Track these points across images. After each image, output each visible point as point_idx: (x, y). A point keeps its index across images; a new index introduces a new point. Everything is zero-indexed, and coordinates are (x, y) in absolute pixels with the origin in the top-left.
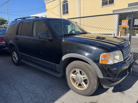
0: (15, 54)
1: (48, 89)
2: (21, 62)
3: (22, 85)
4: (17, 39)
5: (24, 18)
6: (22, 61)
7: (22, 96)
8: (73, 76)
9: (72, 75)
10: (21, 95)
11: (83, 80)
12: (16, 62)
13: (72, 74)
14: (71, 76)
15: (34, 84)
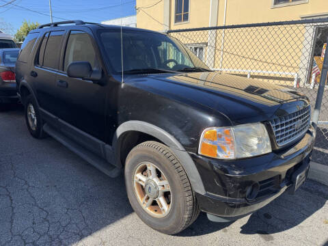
0: (32, 112)
1: (82, 203)
2: (43, 131)
3: (26, 186)
4: (34, 74)
5: (56, 25)
6: (45, 128)
7: (14, 214)
8: (140, 180)
9: (139, 176)
10: (13, 210)
11: (161, 193)
12: (34, 129)
13: (138, 173)
14: (137, 178)
15: (55, 186)
